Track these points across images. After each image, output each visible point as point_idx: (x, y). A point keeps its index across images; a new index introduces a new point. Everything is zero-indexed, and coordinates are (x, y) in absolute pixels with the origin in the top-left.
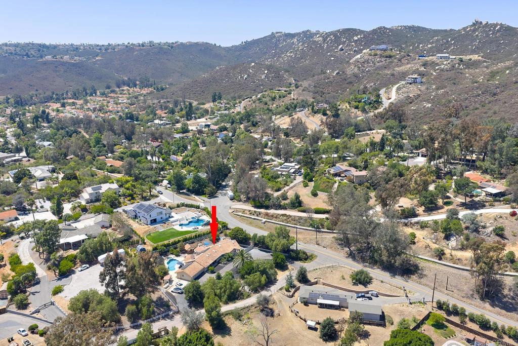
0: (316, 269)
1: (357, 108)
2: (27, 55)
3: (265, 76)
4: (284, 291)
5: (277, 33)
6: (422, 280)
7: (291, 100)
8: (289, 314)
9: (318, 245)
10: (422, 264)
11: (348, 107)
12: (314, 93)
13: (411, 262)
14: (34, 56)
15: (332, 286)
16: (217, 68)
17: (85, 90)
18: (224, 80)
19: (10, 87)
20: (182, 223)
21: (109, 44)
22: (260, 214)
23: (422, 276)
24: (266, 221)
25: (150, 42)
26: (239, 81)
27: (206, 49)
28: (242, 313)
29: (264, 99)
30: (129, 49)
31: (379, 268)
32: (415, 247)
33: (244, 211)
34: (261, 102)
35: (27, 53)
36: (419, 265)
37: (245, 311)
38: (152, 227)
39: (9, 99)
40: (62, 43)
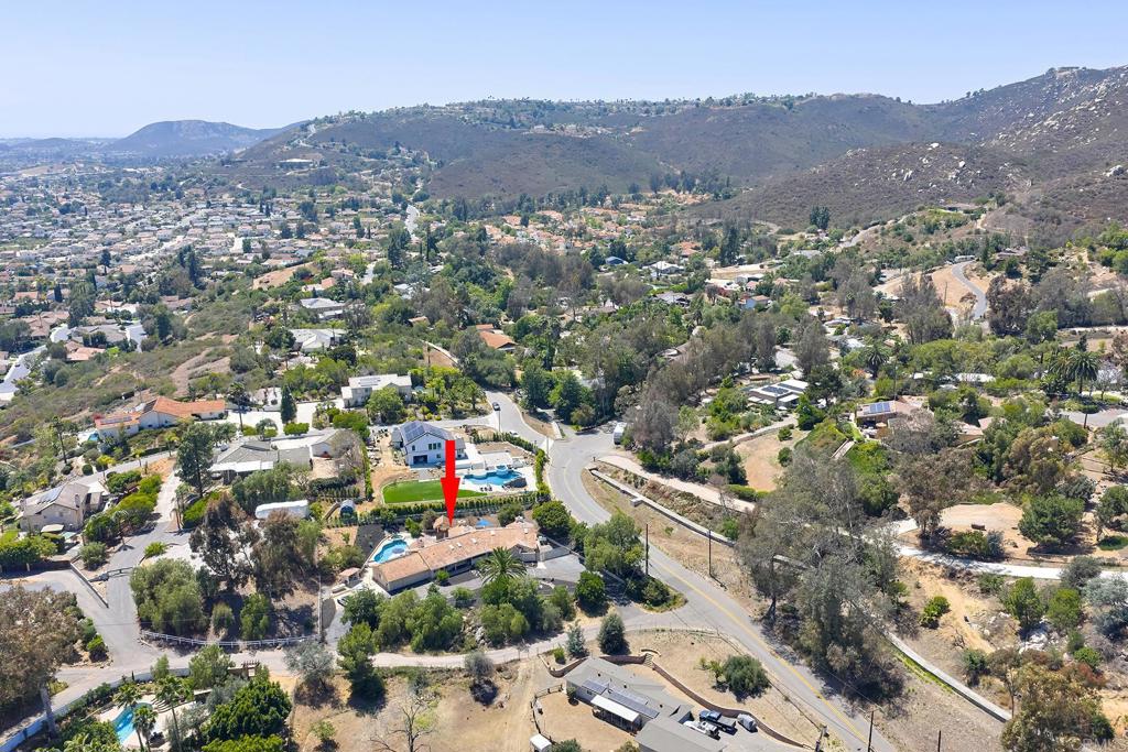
0: (663, 631)
1: (1107, 262)
2: (512, 124)
3: (957, 175)
4: (552, 659)
5: (1064, 69)
6: (892, 723)
7: (970, 233)
8: (525, 710)
9: (713, 577)
10: (914, 683)
11: (1086, 260)
12: (1035, 220)
13: (893, 672)
14: (523, 125)
15: (668, 678)
16: (849, 153)
17: (583, 193)
18: (856, 179)
19: (460, 183)
20: (472, 472)
21: (667, 100)
22: (642, 483)
23: (897, 713)
24: (642, 501)
25: (747, 96)
26: (892, 183)
27: (872, 110)
28: (431, 678)
29: (910, 229)
30: (701, 109)
31: (810, 665)
32: (929, 635)
33: (616, 472)
34: (899, 235)
35: (512, 120)
36: (906, 683)
37: (440, 676)
38: (409, 469)
39: (447, 204)
40: (583, 99)
